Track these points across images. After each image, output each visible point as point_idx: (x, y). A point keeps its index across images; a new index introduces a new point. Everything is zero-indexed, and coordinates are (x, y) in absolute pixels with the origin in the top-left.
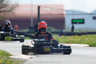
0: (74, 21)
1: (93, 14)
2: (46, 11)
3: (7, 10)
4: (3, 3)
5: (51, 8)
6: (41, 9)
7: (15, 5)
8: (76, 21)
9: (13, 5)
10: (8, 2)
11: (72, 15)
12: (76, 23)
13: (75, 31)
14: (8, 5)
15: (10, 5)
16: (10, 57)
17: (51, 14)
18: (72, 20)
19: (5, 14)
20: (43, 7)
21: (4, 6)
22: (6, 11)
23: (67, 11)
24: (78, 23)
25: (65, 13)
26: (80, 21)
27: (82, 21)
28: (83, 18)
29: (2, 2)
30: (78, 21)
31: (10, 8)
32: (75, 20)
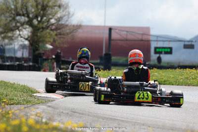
0: (158, 50)
1: (184, 41)
2: (120, 35)
3: (65, 32)
4: (60, 23)
5: (127, 32)
6: (113, 31)
7: (77, 26)
8: (160, 50)
9: (74, 26)
10: (67, 21)
11: (156, 42)
12: (160, 53)
13: (162, 64)
14: (67, 26)
15: (70, 24)
16: (35, 95)
17: (126, 40)
18: (156, 48)
19: (63, 38)
20: (116, 29)
21: (62, 26)
22: (63, 34)
23: (153, 36)
24: (163, 53)
25: (152, 38)
26: (166, 50)
27: (169, 50)
28: (171, 46)
29: (59, 21)
30: (163, 50)
31: (70, 29)
32: (159, 48)
